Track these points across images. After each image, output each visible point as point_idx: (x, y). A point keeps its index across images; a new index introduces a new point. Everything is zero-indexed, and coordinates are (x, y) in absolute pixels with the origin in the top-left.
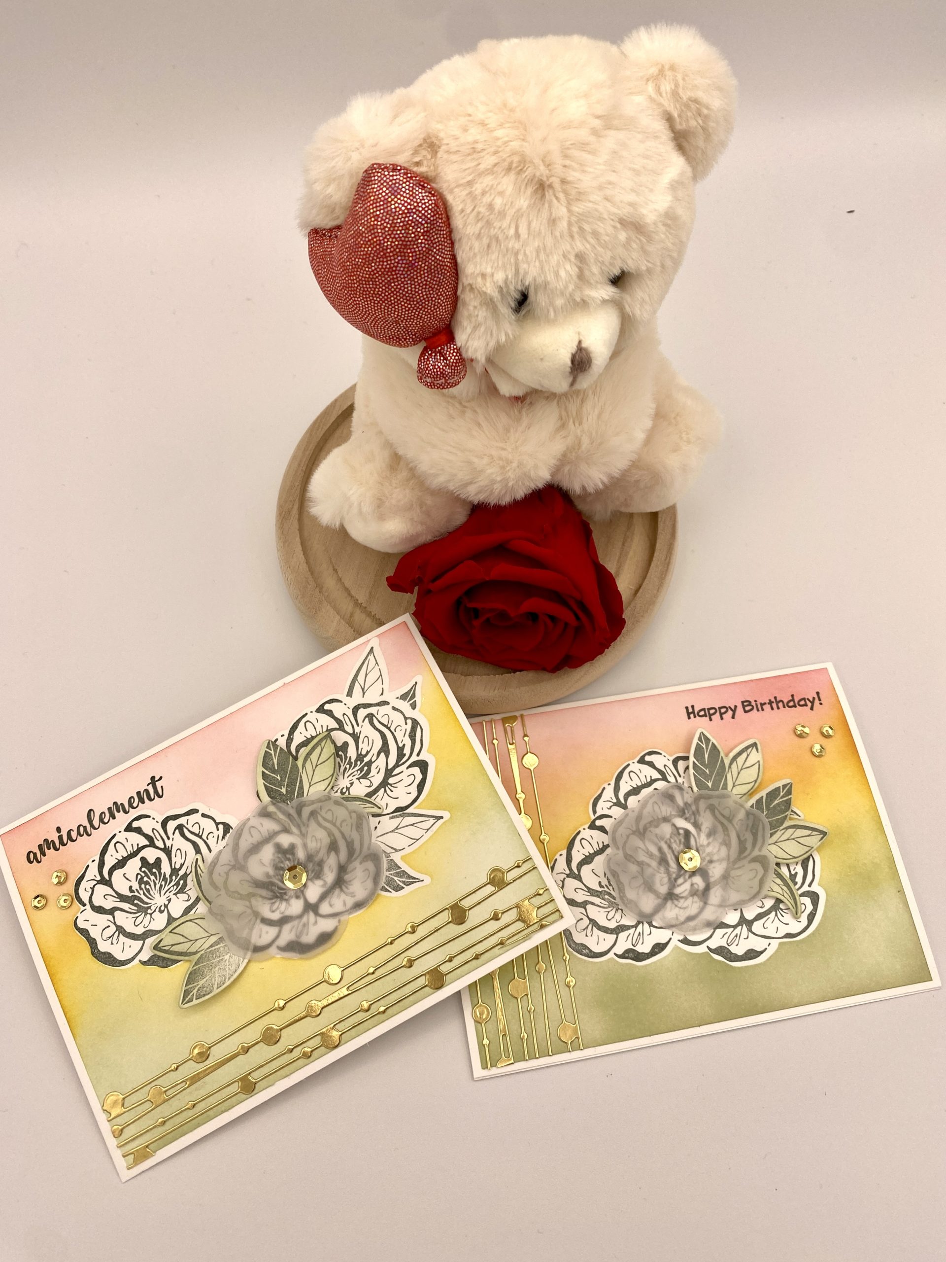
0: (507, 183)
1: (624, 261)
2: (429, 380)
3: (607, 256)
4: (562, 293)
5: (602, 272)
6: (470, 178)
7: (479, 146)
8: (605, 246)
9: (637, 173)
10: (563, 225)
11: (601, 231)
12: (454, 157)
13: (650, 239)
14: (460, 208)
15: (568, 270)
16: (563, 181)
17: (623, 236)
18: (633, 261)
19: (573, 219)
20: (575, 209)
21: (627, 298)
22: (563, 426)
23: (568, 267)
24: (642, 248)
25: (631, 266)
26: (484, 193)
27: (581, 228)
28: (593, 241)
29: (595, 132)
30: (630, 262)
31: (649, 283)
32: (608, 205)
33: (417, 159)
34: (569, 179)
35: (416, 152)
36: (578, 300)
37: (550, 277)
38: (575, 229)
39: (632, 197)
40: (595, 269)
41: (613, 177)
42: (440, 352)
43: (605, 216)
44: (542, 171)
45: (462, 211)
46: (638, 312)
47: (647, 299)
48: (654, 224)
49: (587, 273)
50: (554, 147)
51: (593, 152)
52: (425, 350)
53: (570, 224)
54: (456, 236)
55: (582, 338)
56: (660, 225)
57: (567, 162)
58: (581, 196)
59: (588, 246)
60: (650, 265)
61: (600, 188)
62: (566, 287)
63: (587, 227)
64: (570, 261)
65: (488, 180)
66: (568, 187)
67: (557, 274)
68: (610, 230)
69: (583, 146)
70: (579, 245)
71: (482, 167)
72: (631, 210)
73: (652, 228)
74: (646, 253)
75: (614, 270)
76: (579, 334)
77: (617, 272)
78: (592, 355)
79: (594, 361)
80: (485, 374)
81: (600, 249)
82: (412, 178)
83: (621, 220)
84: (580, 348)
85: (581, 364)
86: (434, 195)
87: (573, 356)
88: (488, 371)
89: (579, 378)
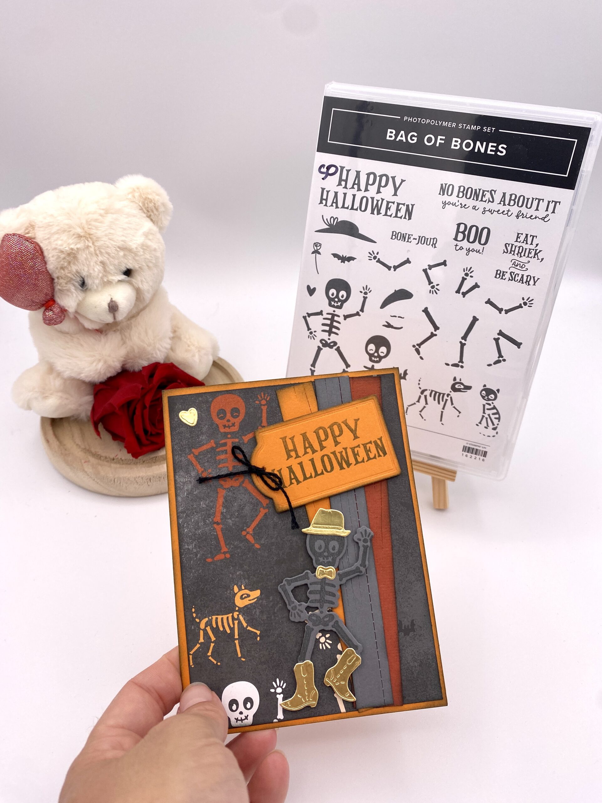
0: (64, 237)
1: (126, 264)
2: (48, 322)
3: (116, 262)
4: (98, 278)
5: (116, 269)
6: (48, 236)
7: (51, 224)
8: (113, 258)
9: (124, 229)
10: (92, 249)
11: (110, 252)
12: (42, 229)
13: (136, 255)
14: (46, 248)
15: (98, 268)
16: (90, 234)
17: (122, 253)
18: (130, 265)
19: (96, 248)
20: (96, 244)
21: (133, 280)
22: (124, 343)
23: (97, 267)
24: (134, 258)
25: (130, 266)
26: (55, 241)
27: (100, 251)
28: (107, 256)
29: (101, 215)
30: (129, 264)
31: (142, 272)
32: (112, 242)
33: (27, 231)
34: (92, 233)
35: (27, 229)
36: (105, 280)
37: (91, 272)
38: (98, 252)
39: (124, 238)
40: (111, 267)
41: (112, 231)
42: (50, 309)
43: (110, 246)
44: (79, 231)
45: (47, 249)
46: (141, 286)
47: (144, 280)
48: (136, 248)
49: (107, 269)
50: (84, 222)
51: (101, 222)
52: (45, 310)
53: (95, 250)
54: (46, 259)
55: (112, 297)
56: (140, 249)
57: (90, 227)
58: (98, 239)
59: (105, 258)
60: (140, 265)
61: (106, 235)
62: (98, 275)
63: (102, 251)
64: (98, 264)
65: (56, 236)
66: (91, 236)
67: (94, 270)
68: (114, 251)
69: (96, 220)
70: (101, 258)
71: (53, 232)
72: (123, 243)
73: (135, 250)
74: (136, 260)
75: (122, 268)
76: (110, 295)
77: (125, 269)
78: (118, 304)
79: (119, 306)
80: (76, 319)
81: (112, 259)
82: (22, 238)
83: (119, 247)
84: (112, 301)
85: (113, 307)
86: (33, 244)
87: (109, 304)
88: (77, 317)
89: (116, 315)
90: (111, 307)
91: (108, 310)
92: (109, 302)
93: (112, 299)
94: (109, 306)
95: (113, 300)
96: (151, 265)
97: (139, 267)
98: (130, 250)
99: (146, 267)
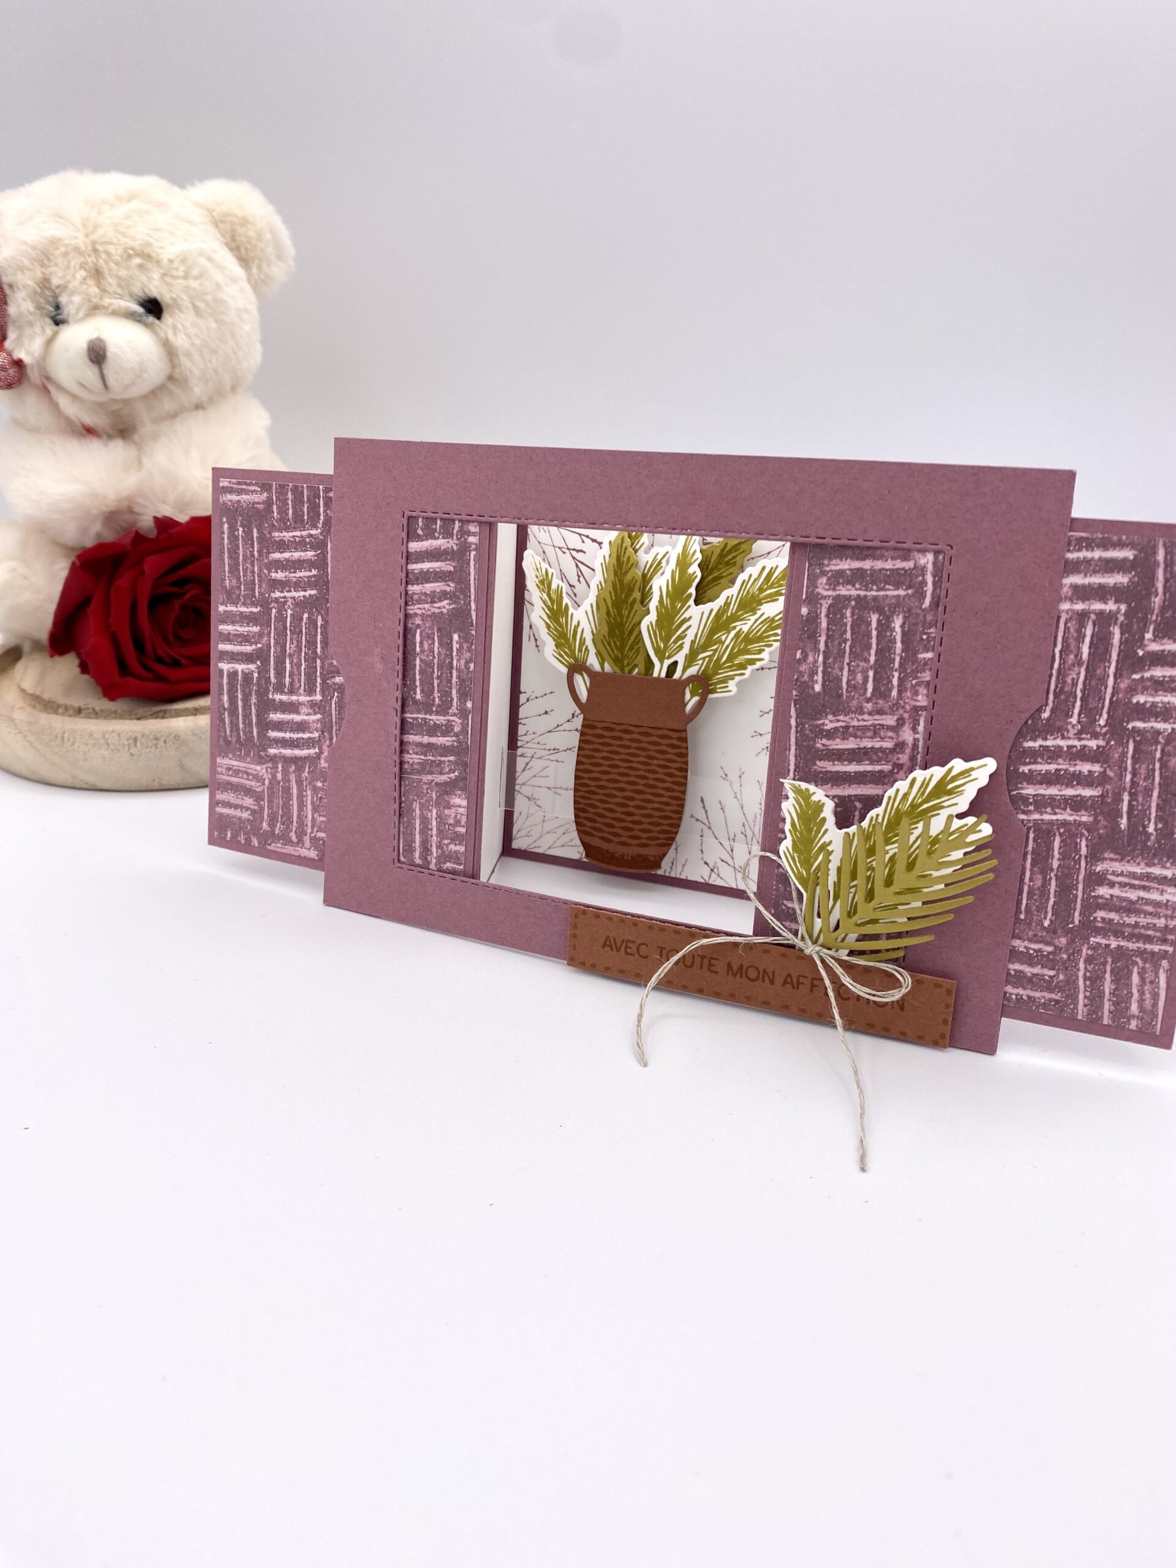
5: (120, 286)
8: (117, 264)
15: (84, 276)
18: (155, 289)
23: (83, 273)
25: (154, 292)
30: (151, 287)
36: (95, 302)
40: (110, 280)
46: (171, 336)
49: (103, 283)
55: (100, 334)
60: (174, 295)
74: (167, 284)
75: (135, 290)
77: (141, 294)
78: (108, 347)
80: (46, 391)
81: (115, 267)
83: (133, 249)
84: (97, 339)
85: (97, 352)
88: (46, 386)
90: (93, 351)
92: (90, 339)
93: (98, 336)
94: (90, 350)
95: (101, 337)
96: (201, 305)
97: (172, 299)
98: (158, 263)
99: (190, 305)
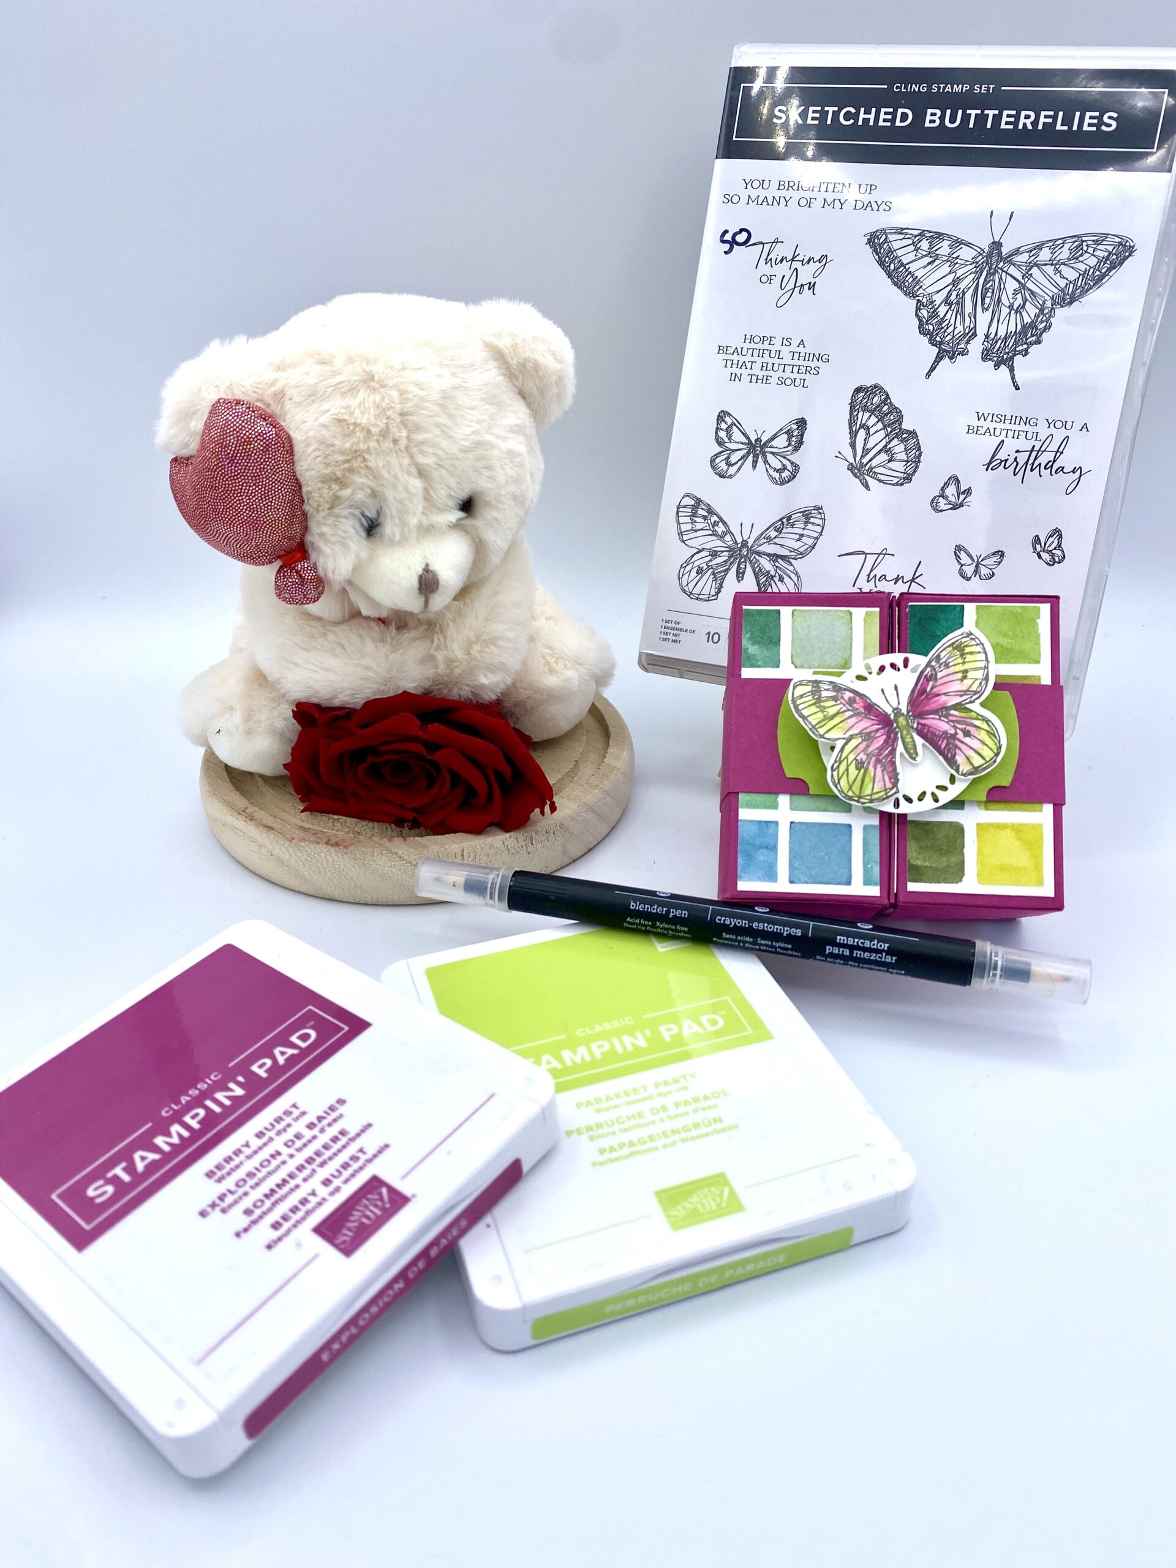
5: (448, 496)
21: (478, 524)
36: (425, 525)
52: (281, 569)
75: (458, 495)
76: (426, 557)
77: (463, 497)
78: (439, 577)
79: (441, 583)
82: (253, 411)
84: (427, 570)
85: (428, 583)
86: (274, 427)
87: (421, 577)
89: (431, 601)
90: (423, 581)
91: (417, 591)
92: (421, 571)
93: (427, 565)
94: (420, 583)
95: (431, 568)
